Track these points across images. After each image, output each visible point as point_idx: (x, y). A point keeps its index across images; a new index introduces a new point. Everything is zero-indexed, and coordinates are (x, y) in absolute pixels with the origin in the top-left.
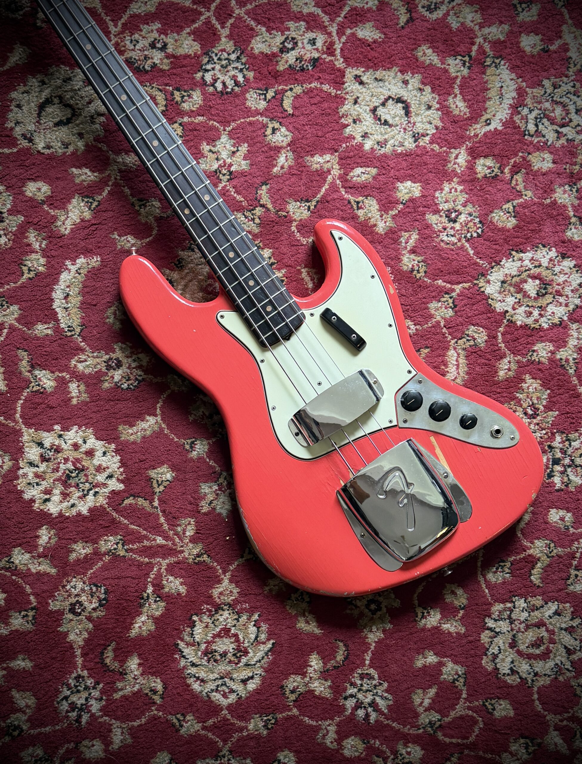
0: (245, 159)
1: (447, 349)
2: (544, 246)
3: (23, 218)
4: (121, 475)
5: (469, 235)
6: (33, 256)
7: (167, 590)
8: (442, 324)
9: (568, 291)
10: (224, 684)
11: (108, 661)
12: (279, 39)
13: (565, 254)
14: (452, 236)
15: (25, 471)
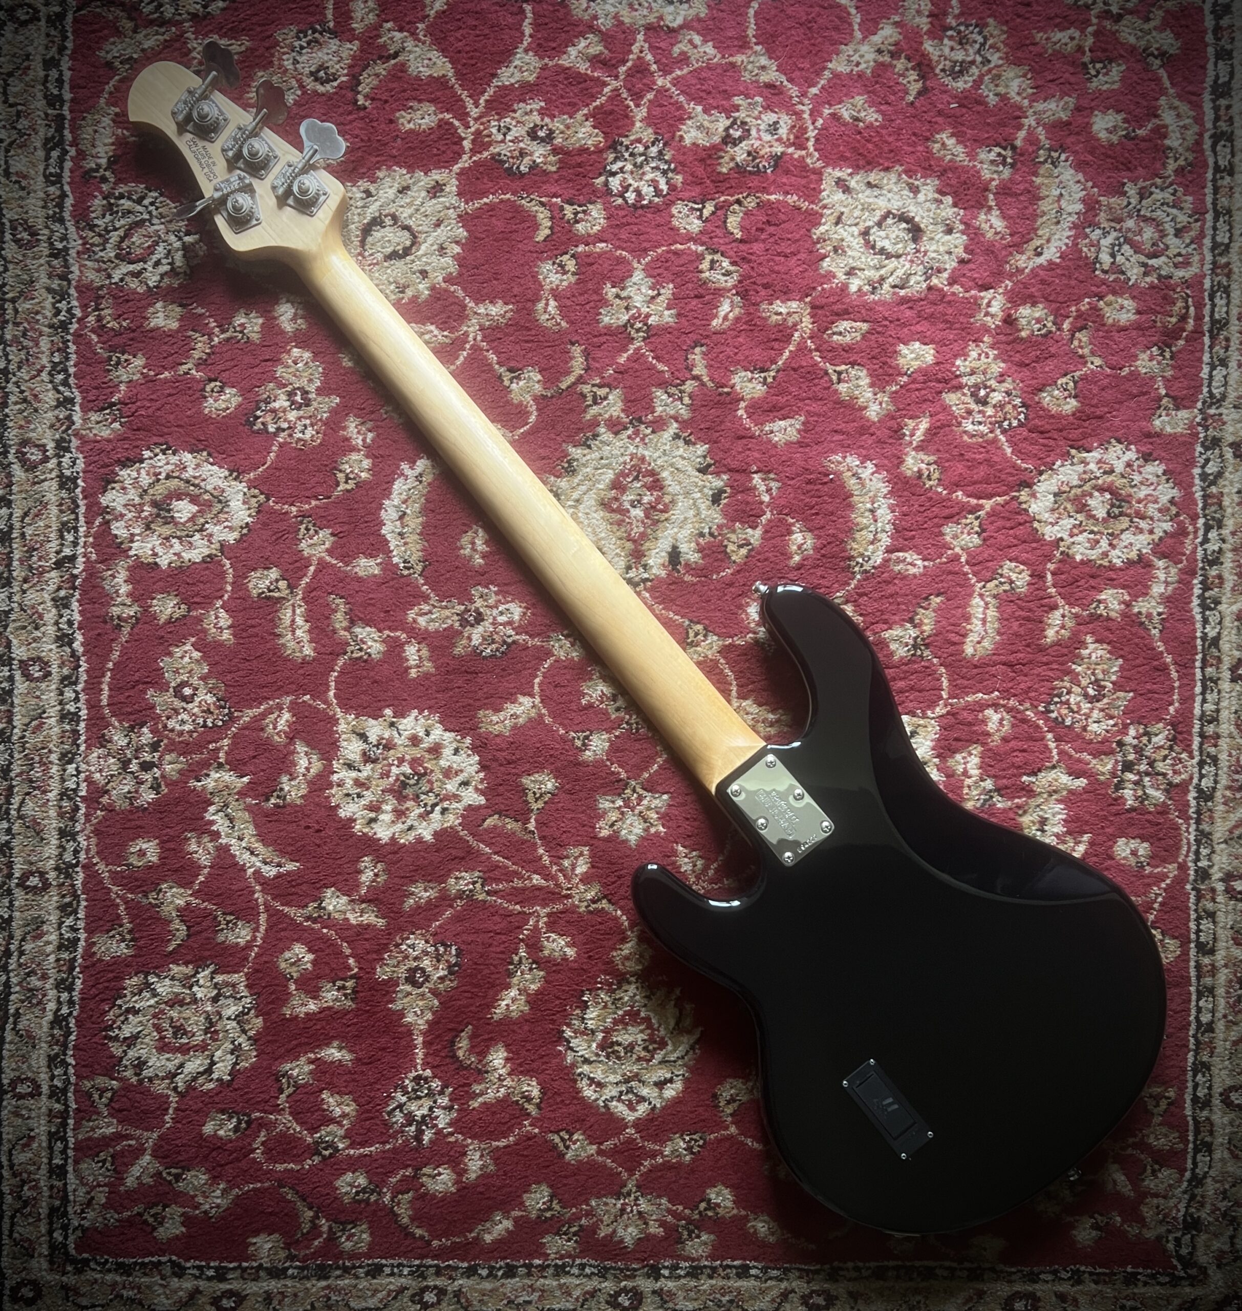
0: (668, 309)
1: (971, 595)
2: (1120, 442)
3: (338, 400)
4: (482, 781)
5: (1006, 423)
6: (354, 456)
7: (546, 953)
8: (963, 559)
9: (1152, 510)
10: (630, 1090)
11: (460, 1053)
12: (723, 123)
13: (1150, 454)
14: (980, 423)
15: (341, 775)
